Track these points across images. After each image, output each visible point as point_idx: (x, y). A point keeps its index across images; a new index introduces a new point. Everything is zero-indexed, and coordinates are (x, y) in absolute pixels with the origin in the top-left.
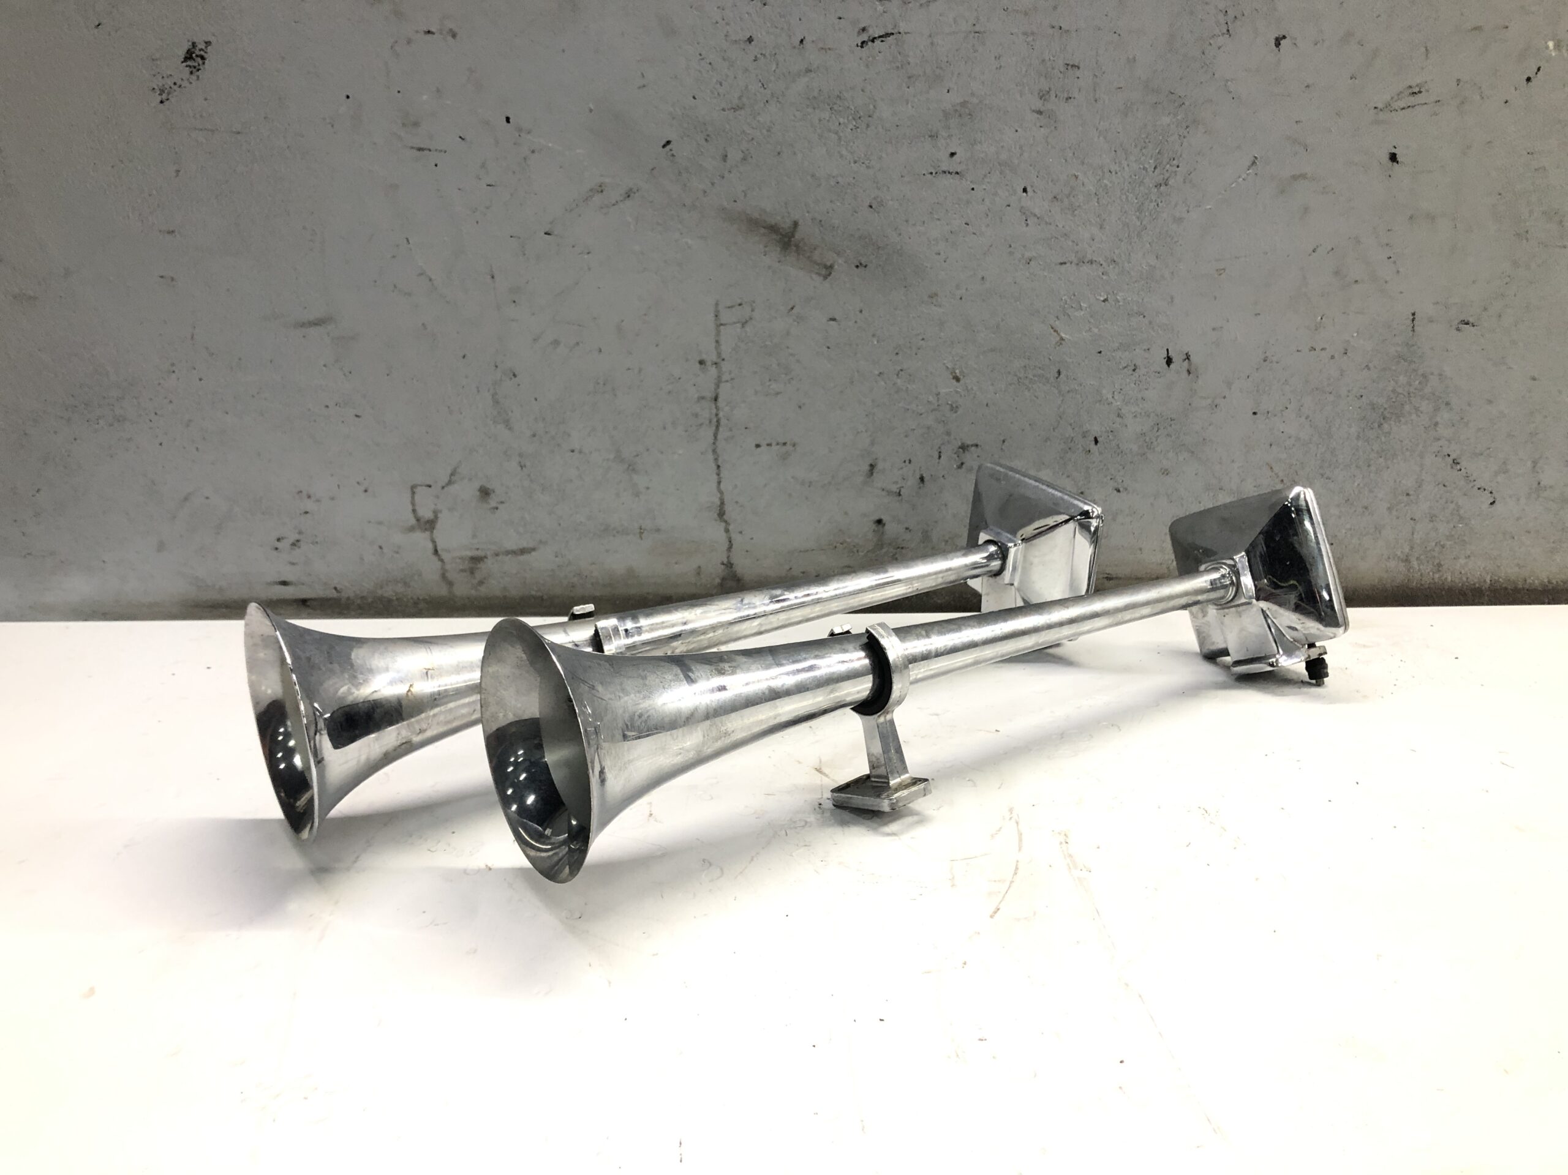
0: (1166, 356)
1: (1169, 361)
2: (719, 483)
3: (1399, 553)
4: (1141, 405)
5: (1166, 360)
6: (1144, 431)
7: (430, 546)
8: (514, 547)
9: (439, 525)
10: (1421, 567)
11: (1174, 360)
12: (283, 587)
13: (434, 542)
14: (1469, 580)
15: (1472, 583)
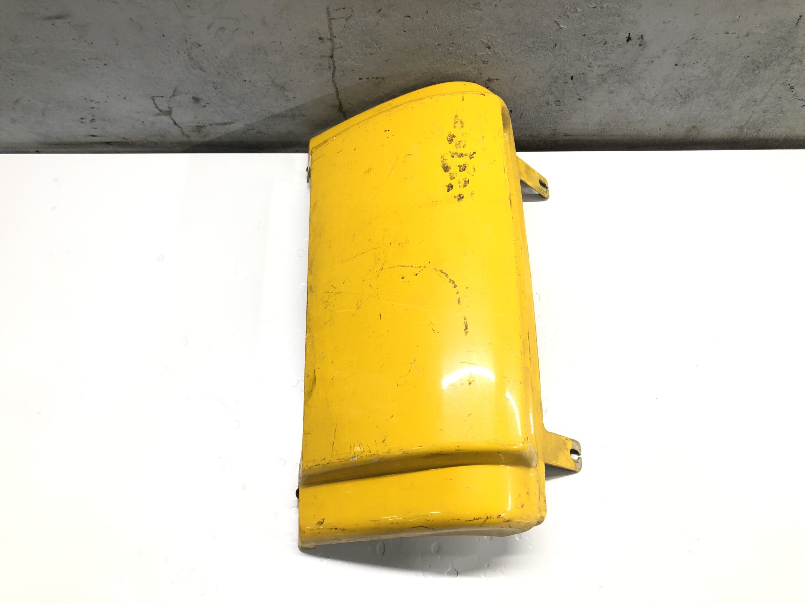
0: (628, 37)
1: (629, 39)
2: (338, 95)
3: (738, 125)
4: (604, 62)
5: (627, 39)
6: (603, 74)
7: (171, 122)
8: (221, 122)
9: (173, 113)
10: (748, 131)
11: (632, 39)
12: (93, 137)
13: (173, 119)
14: (773, 136)
15: (774, 137)
